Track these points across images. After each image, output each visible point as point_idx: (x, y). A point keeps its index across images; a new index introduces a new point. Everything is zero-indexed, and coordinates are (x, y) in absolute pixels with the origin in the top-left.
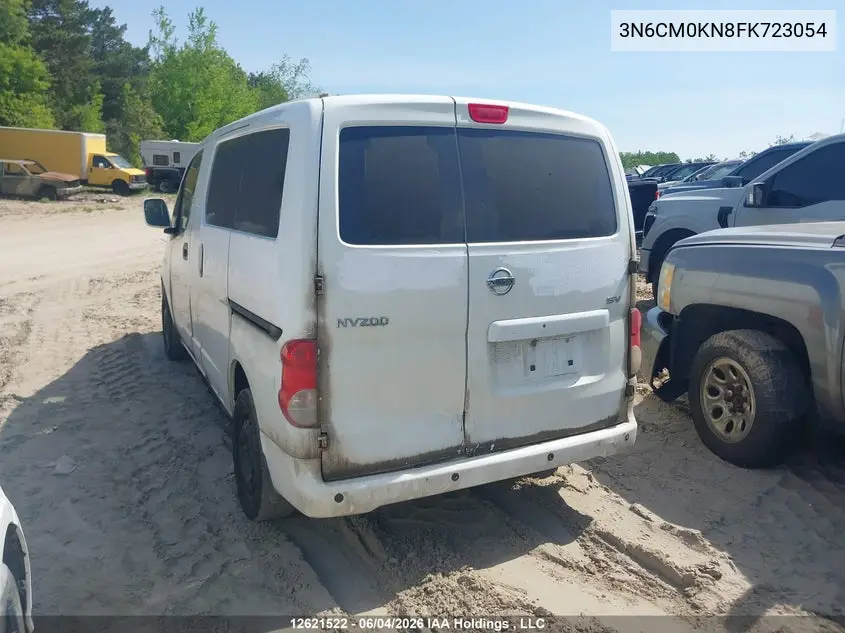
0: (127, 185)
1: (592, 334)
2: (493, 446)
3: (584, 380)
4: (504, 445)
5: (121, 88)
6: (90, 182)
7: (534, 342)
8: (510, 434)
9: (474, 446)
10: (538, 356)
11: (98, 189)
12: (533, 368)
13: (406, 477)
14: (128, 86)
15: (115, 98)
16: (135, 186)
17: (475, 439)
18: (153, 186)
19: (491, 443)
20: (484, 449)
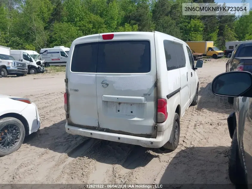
0: (217, 56)
1: (140, 105)
2: (105, 130)
3: (136, 119)
4: (108, 131)
5: (224, 27)
6: (207, 55)
7: (120, 103)
8: (110, 128)
9: (100, 128)
10: (121, 107)
11: (209, 57)
12: (119, 111)
13: (81, 130)
14: (226, 26)
15: (222, 30)
16: (219, 56)
17: (101, 126)
18: (225, 56)
19: (105, 129)
20: (102, 130)
